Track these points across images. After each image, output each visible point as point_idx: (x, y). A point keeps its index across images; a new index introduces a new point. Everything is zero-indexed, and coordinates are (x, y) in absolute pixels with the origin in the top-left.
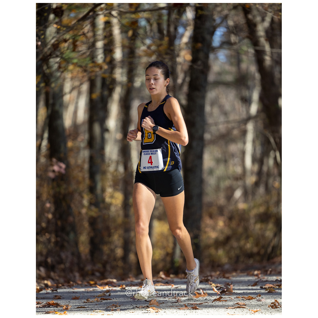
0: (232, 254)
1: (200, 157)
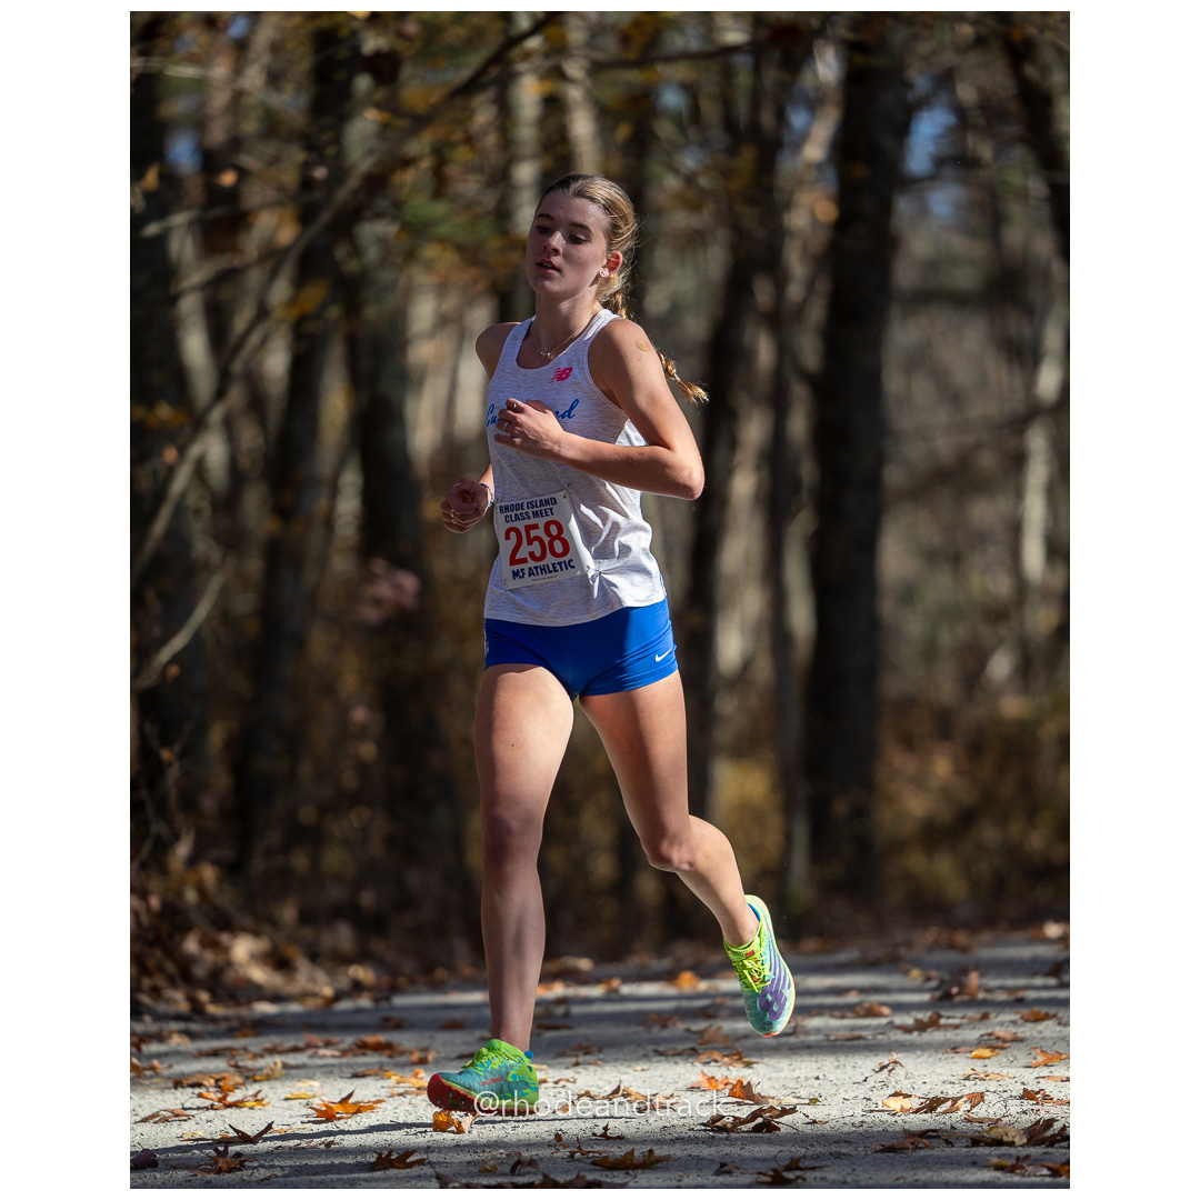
1: (867, 545)
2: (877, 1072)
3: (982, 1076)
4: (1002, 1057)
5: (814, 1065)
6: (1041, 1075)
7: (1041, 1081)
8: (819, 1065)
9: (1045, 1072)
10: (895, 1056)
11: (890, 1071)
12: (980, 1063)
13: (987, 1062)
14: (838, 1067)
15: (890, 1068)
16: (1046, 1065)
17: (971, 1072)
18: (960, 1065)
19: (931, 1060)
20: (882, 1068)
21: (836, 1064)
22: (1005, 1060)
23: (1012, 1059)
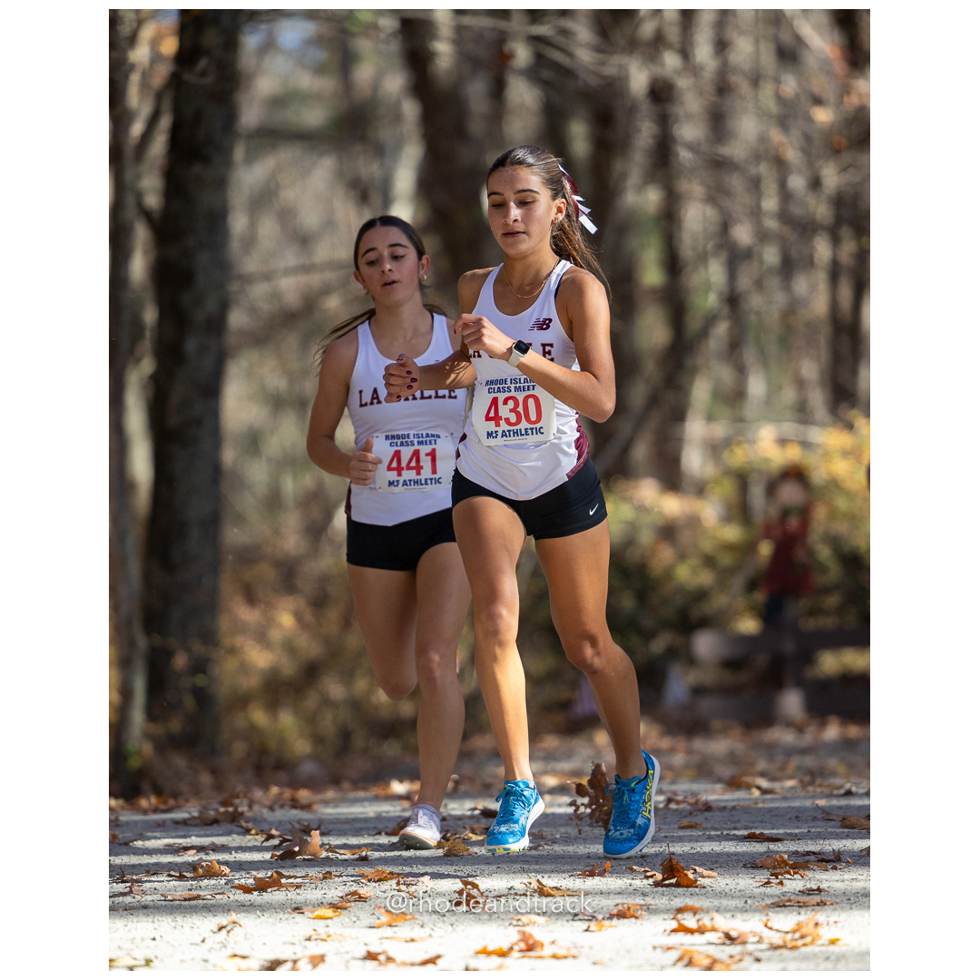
0: (328, 723)
1: (211, 390)
2: (215, 933)
3: (324, 937)
4: (344, 918)
5: (151, 925)
6: (386, 935)
7: (385, 941)
8: (156, 925)
9: (388, 932)
10: (234, 916)
11: (228, 932)
12: (322, 923)
13: (329, 922)
14: (175, 928)
15: (228, 928)
16: (390, 926)
17: (313, 933)
18: (302, 925)
19: (270, 920)
20: (220, 929)
21: (173, 924)
22: (347, 920)
23: (354, 919)
